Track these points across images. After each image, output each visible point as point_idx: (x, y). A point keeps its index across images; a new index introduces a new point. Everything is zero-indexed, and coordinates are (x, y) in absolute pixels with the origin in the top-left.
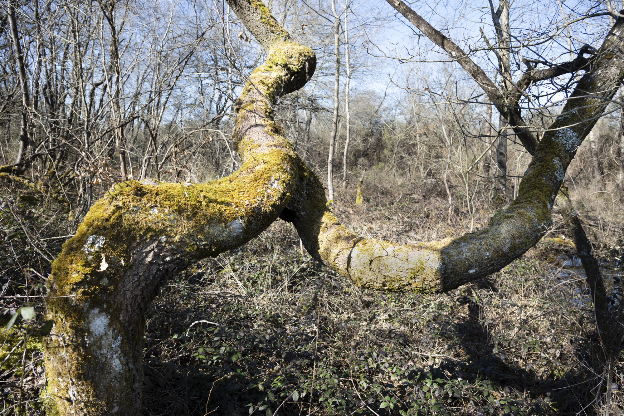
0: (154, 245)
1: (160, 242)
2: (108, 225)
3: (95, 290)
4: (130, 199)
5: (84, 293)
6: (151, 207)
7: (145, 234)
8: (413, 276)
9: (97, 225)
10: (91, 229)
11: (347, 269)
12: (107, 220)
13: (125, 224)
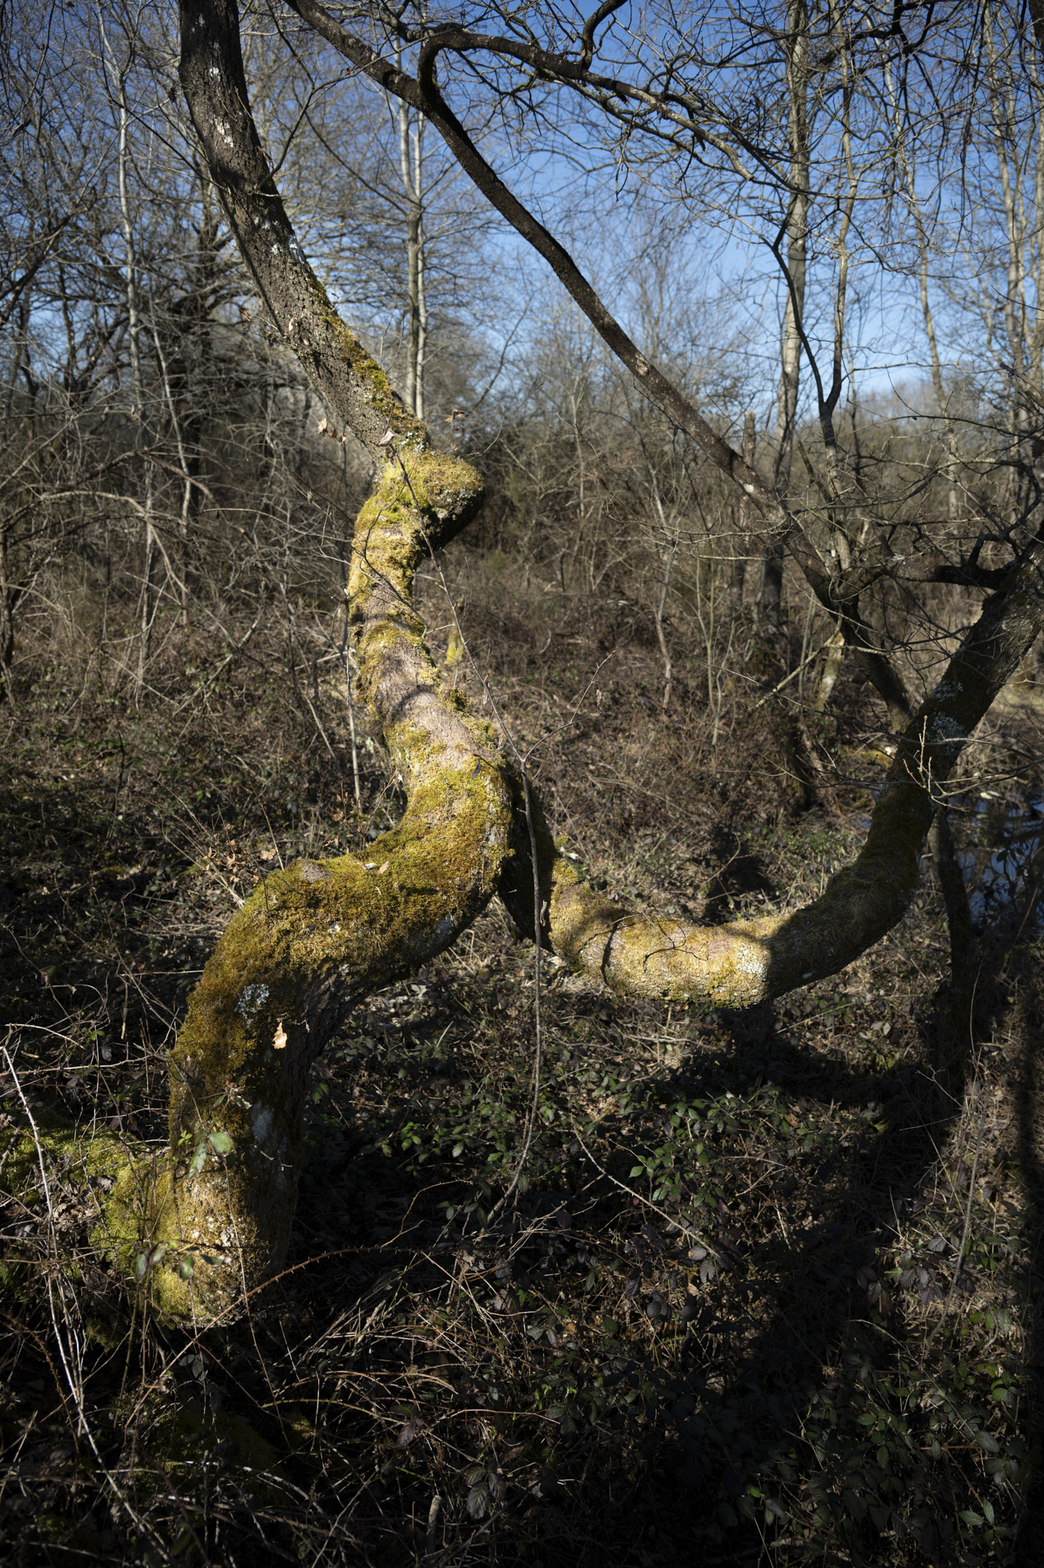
0: (331, 981)
1: (340, 975)
2: (271, 963)
3: (260, 1073)
4: (300, 915)
5: (247, 1082)
6: (332, 923)
7: (320, 967)
8: (716, 983)
9: (254, 966)
10: (244, 973)
11: (602, 968)
12: (271, 956)
13: (294, 957)
